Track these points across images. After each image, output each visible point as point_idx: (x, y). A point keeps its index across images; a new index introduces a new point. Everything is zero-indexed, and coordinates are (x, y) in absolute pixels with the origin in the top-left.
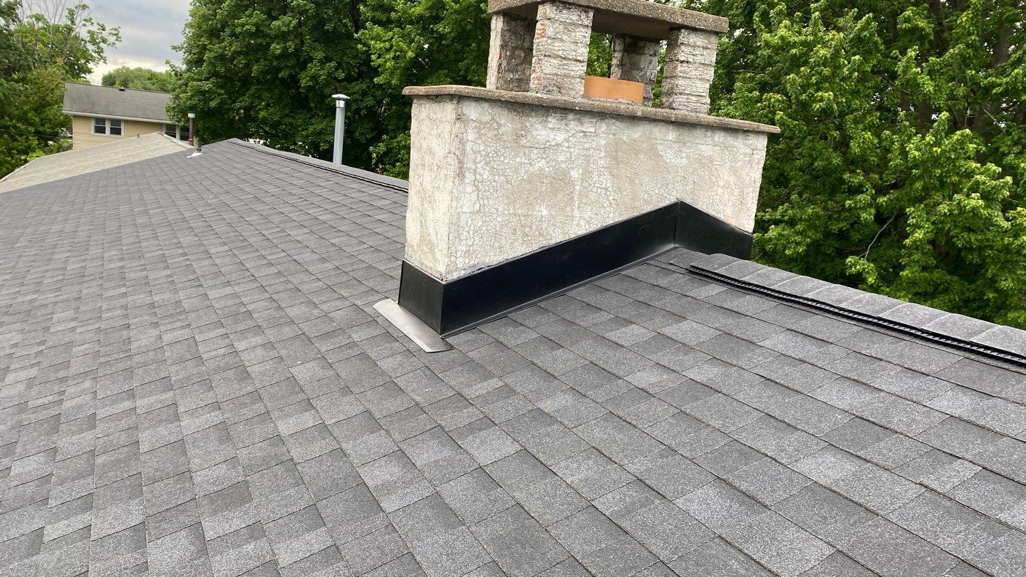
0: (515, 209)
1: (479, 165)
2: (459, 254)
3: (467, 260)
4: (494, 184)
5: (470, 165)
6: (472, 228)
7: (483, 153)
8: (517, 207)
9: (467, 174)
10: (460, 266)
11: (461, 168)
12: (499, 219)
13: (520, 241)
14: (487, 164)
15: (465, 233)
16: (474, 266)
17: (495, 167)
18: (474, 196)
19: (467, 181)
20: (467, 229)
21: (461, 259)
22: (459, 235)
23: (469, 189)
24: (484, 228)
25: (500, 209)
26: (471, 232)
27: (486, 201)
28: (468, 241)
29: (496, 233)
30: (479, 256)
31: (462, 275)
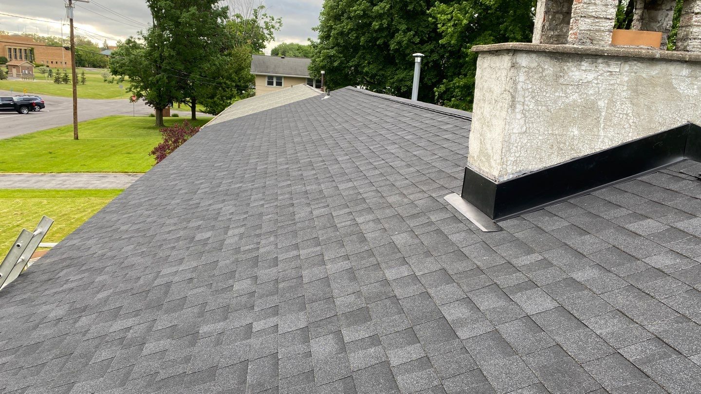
0: (553, 130)
1: (527, 99)
2: (509, 163)
3: (515, 168)
4: (538, 112)
5: (520, 99)
6: (520, 144)
7: (530, 90)
8: (555, 128)
9: (518, 106)
10: (509, 171)
11: (513, 101)
12: (540, 138)
13: (556, 153)
14: (533, 98)
15: (514, 148)
16: (520, 171)
17: (539, 99)
18: (522, 122)
19: (517, 110)
20: (516, 144)
21: (510, 167)
22: (510, 150)
23: (519, 116)
24: (529, 144)
25: (541, 130)
26: (519, 147)
27: (530, 125)
28: (516, 154)
29: (538, 148)
30: (524, 165)
31: (510, 178)
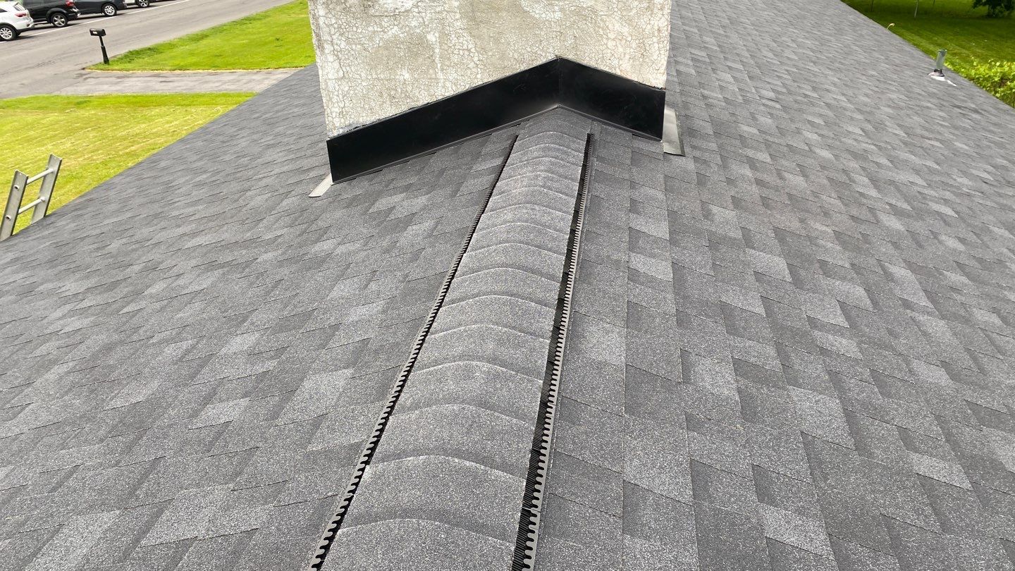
0: (377, 74)
1: (334, 37)
2: (334, 115)
3: (342, 120)
4: (353, 53)
5: (326, 37)
6: (340, 92)
7: (336, 26)
8: (379, 72)
9: (326, 46)
10: (337, 125)
11: (319, 40)
12: (364, 84)
13: (388, 102)
14: (341, 35)
15: (335, 97)
16: (350, 125)
17: (350, 36)
18: (336, 65)
19: (327, 51)
20: (336, 93)
21: (337, 119)
22: (331, 99)
23: (331, 58)
24: (352, 92)
25: (363, 75)
26: (341, 96)
27: (348, 68)
28: (339, 104)
29: (364, 96)
30: (353, 117)
31: (341, 133)
